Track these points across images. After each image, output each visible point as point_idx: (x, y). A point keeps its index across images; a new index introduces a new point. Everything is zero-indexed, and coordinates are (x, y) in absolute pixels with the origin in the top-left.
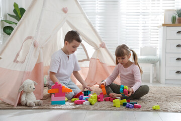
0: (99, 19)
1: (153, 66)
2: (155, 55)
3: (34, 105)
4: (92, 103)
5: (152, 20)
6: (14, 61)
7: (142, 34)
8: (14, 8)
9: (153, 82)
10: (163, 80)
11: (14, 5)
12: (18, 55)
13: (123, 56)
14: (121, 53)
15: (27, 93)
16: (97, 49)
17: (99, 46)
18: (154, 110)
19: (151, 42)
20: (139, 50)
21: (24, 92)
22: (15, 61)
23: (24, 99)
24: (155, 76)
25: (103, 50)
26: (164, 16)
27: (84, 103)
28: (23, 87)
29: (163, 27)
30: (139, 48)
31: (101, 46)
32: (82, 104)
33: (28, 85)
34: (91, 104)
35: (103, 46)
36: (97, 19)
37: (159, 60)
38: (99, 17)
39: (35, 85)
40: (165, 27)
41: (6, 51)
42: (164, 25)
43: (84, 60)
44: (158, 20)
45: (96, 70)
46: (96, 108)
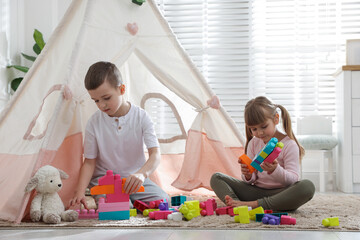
0: (209, 63)
1: (326, 155)
2: (331, 134)
3: (59, 220)
4: (188, 217)
5: (321, 62)
6: (25, 138)
7: (301, 90)
8: (35, 43)
9: (327, 190)
10: (347, 185)
11: (35, 36)
12: (33, 124)
13: (262, 121)
14: (257, 115)
15: (46, 194)
16: (201, 110)
17: (205, 104)
18: (327, 227)
19: (320, 107)
21: (39, 192)
22: (27, 137)
23: (37, 206)
24: (331, 178)
25: (213, 113)
26: (345, 53)
27: (169, 216)
28: (36, 181)
29: (343, 72)
31: (209, 103)
32: (165, 218)
33: (47, 177)
34: (185, 219)
35: (214, 104)
36: (205, 62)
37: (339, 144)
38: (209, 57)
39: (62, 178)
40: (349, 72)
41: (11, 118)
42: (345, 68)
43: (175, 138)
44: (333, 62)
45: (201, 157)
46: (197, 224)
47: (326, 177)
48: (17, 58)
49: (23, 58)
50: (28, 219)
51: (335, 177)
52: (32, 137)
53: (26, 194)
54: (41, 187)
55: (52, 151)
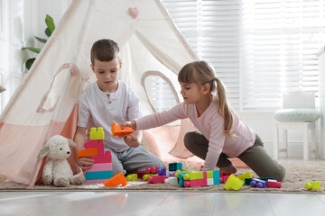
0: (203, 44)
1: (309, 127)
2: (314, 108)
3: (68, 183)
5: (305, 43)
6: (38, 111)
7: (286, 68)
8: (46, 27)
9: (310, 158)
11: (46, 21)
12: (45, 99)
15: (56, 161)
19: (304, 84)
20: (282, 99)
21: (50, 159)
22: (40, 110)
24: (314, 148)
27: (166, 180)
30: (282, 95)
32: (162, 182)
33: (57, 146)
36: (199, 43)
37: (321, 116)
38: (203, 39)
39: (70, 146)
44: (316, 42)
47: (309, 147)
48: (31, 41)
49: (36, 41)
50: (40, 182)
51: (317, 147)
52: (44, 110)
53: (39, 160)
54: (52, 154)
55: (61, 123)
